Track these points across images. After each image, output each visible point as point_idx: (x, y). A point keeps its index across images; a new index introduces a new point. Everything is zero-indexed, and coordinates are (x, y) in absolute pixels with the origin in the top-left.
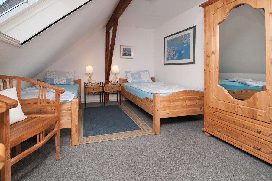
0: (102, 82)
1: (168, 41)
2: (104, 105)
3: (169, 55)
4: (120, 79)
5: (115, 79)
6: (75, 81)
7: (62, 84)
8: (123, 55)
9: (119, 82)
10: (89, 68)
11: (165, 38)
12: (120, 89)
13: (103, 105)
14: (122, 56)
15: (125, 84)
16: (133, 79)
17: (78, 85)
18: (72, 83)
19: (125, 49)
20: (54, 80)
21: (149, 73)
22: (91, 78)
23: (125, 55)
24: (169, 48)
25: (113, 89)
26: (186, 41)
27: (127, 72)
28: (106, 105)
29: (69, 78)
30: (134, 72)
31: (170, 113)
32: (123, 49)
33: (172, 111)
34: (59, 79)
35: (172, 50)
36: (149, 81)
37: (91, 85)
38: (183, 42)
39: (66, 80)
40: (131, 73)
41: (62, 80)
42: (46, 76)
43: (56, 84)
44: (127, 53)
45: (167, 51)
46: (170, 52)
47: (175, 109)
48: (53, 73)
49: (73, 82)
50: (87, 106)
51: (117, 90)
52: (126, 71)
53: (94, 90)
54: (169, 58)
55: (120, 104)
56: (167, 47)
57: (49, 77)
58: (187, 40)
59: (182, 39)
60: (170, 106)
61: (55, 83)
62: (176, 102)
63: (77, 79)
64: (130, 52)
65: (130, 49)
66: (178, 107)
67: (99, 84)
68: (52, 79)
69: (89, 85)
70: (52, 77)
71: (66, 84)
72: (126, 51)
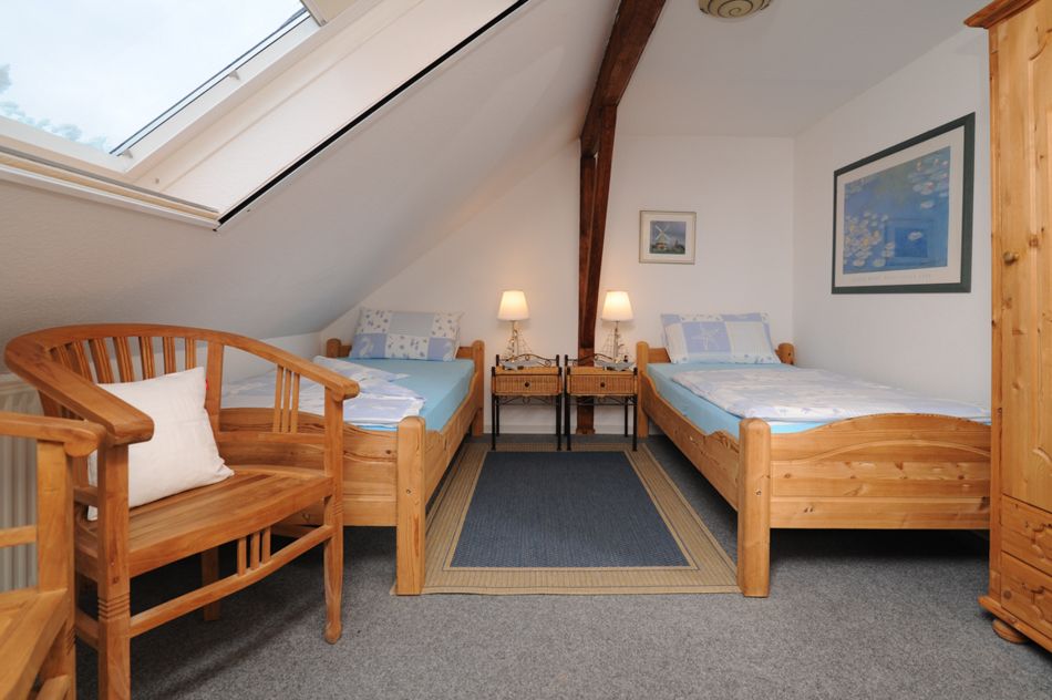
0: (566, 357)
1: (848, 186)
2: (569, 448)
3: (854, 250)
4: (641, 347)
5: (617, 347)
6: (461, 348)
7: (411, 356)
8: (652, 251)
9: (632, 358)
10: (513, 302)
11: (838, 173)
12: (632, 388)
13: (564, 448)
14: (648, 255)
15: (658, 369)
16: (690, 350)
17: (469, 364)
18: (449, 356)
19: (662, 224)
20: (385, 340)
21: (767, 327)
22: (519, 338)
23: (659, 249)
24: (856, 220)
25: (603, 385)
26: (930, 184)
27: (668, 320)
28: (575, 448)
29: (439, 335)
30: (698, 320)
31: (817, 512)
32: (654, 224)
33: (832, 504)
34: (402, 337)
35: (868, 226)
36: (766, 361)
37: (521, 368)
38: (917, 188)
39: (427, 345)
40: (684, 325)
41: (412, 344)
42: (361, 328)
43: (390, 356)
44: (669, 241)
45: (847, 234)
46: (859, 237)
47: (846, 495)
48: (384, 318)
49: (452, 351)
50: (500, 448)
51: (620, 393)
52: (662, 316)
53: (527, 385)
54: (856, 263)
55: (635, 449)
56: (846, 215)
57: (368, 330)
58: (936, 182)
59: (910, 176)
60: (817, 480)
61: (388, 353)
62: (847, 464)
63: (468, 342)
64: (683, 235)
65: (684, 224)
66: (860, 488)
67: (554, 364)
68: (380, 339)
69: (512, 367)
70: (379, 331)
71: (426, 358)
72: (666, 233)
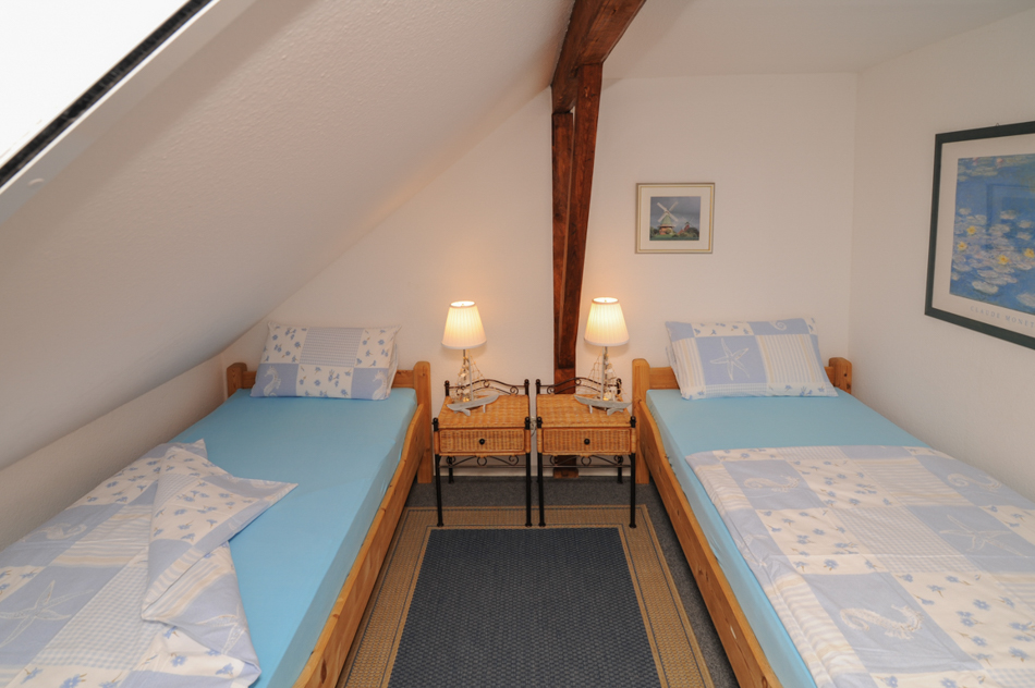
0: (538, 380)
2: (542, 523)
4: (639, 367)
5: (607, 370)
6: (398, 372)
7: (330, 394)
8: (652, 239)
10: (463, 321)
11: (945, 137)
12: (628, 444)
14: (647, 244)
16: (709, 380)
18: (381, 391)
19: (666, 200)
20: (296, 373)
21: (815, 339)
23: (663, 234)
25: (587, 442)
27: (677, 330)
40: (700, 341)
42: (266, 354)
44: (677, 223)
48: (295, 340)
49: (385, 382)
50: (449, 518)
55: (633, 525)
57: (275, 358)
61: (300, 391)
64: (696, 215)
68: (289, 371)
69: (464, 409)
70: (288, 360)
71: (349, 396)
72: (672, 212)
